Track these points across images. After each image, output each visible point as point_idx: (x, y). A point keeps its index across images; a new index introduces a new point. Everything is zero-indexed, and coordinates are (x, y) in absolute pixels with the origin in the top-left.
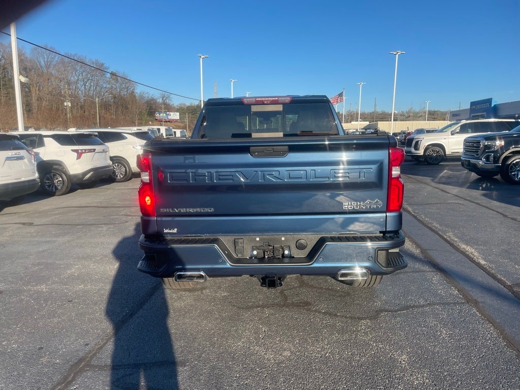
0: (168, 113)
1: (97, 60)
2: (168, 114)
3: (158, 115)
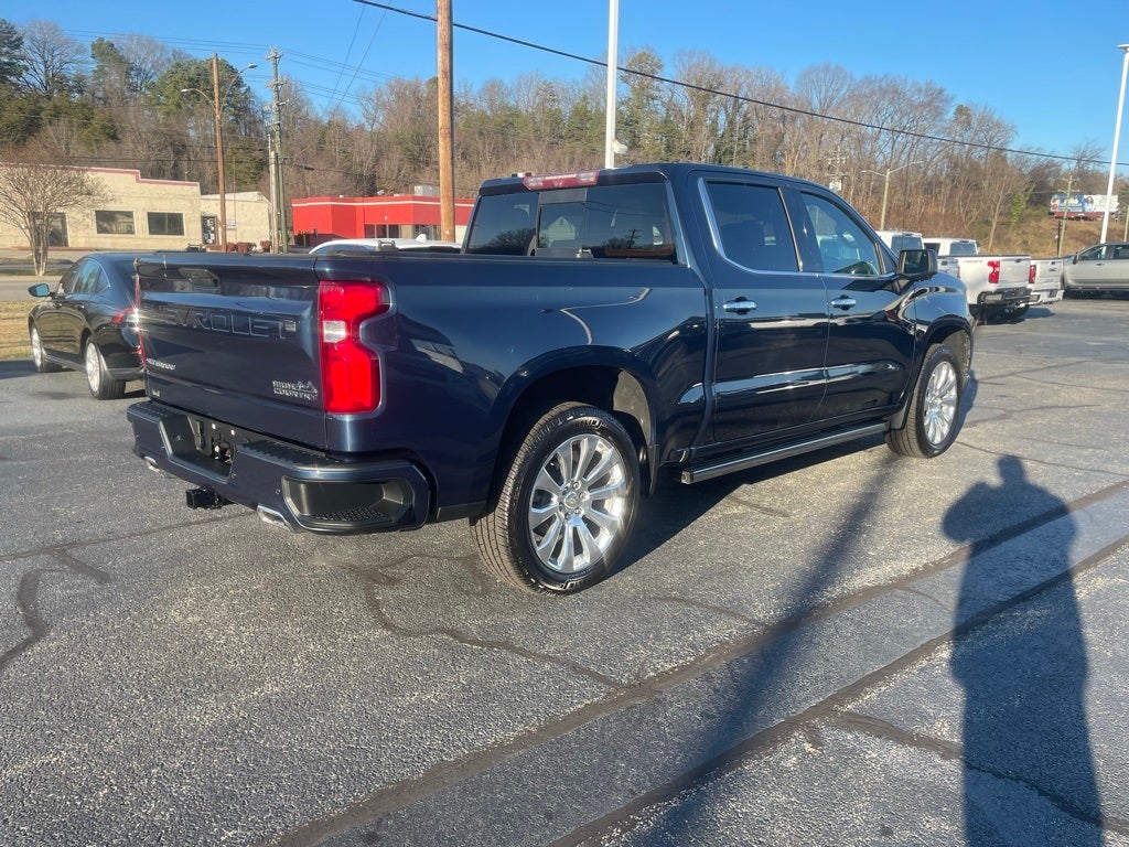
0: (1086, 197)
1: (931, 83)
2: (1087, 201)
3: (1058, 202)
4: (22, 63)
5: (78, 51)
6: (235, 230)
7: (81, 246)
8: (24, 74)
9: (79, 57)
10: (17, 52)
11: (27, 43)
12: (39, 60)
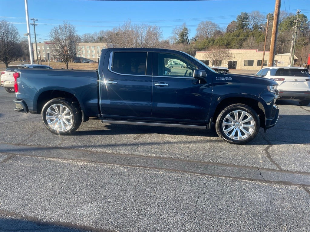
4: (248, 23)
5: (264, 18)
6: (282, 64)
7: (239, 69)
8: (248, 26)
9: (263, 19)
10: (247, 20)
11: (250, 17)
12: (253, 21)
